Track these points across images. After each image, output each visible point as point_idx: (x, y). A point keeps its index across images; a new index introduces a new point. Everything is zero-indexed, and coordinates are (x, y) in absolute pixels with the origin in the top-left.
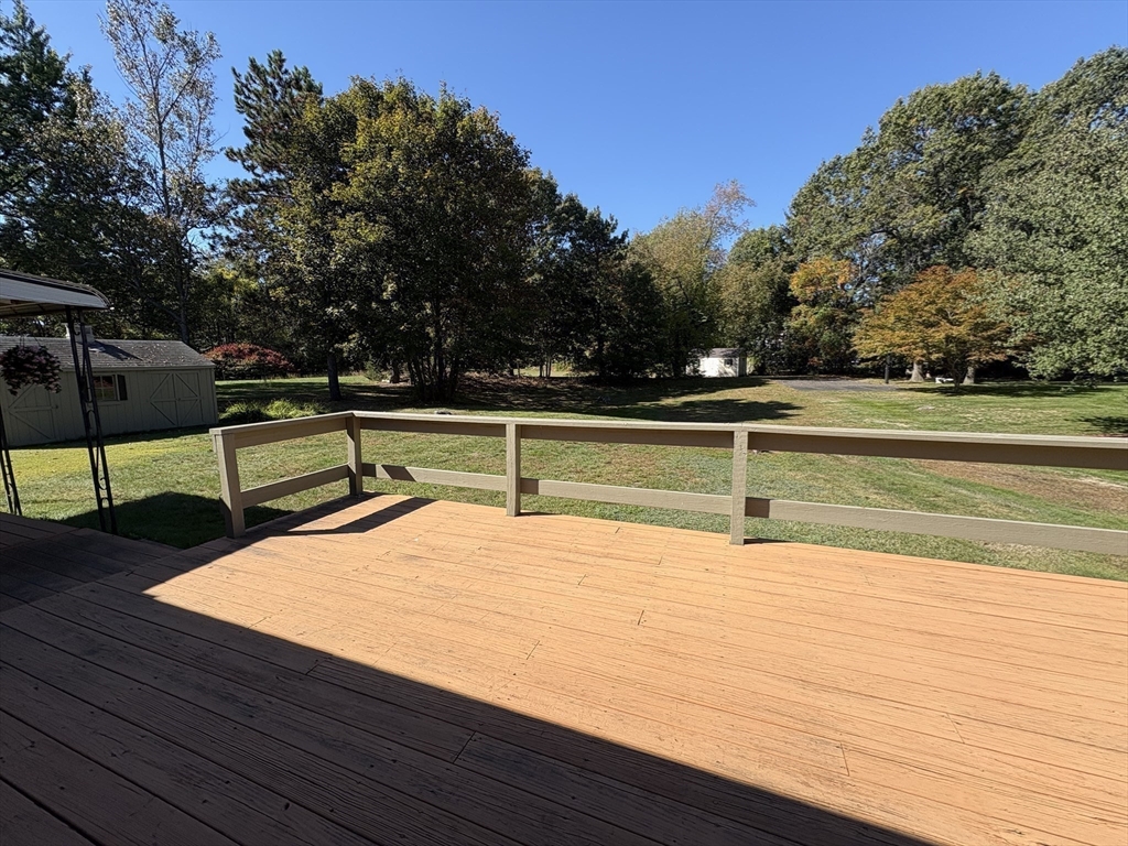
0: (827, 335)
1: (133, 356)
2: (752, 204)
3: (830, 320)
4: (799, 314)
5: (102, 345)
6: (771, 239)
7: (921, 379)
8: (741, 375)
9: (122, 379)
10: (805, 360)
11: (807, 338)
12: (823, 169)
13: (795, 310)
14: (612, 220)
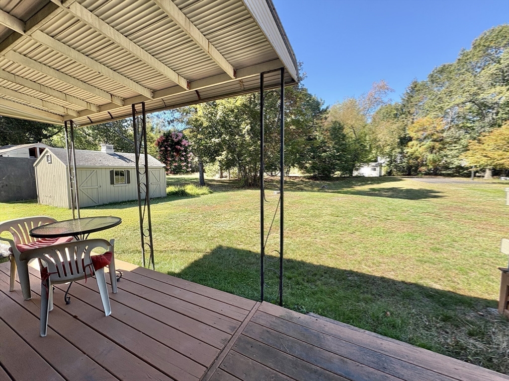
0: (430, 157)
1: (132, 161)
2: (392, 91)
3: (432, 149)
4: (413, 145)
5: (117, 155)
6: (397, 110)
7: (491, 178)
8: (380, 176)
9: (128, 172)
10: (417, 168)
11: (419, 158)
12: (436, 71)
13: (410, 144)
14: (322, 100)
